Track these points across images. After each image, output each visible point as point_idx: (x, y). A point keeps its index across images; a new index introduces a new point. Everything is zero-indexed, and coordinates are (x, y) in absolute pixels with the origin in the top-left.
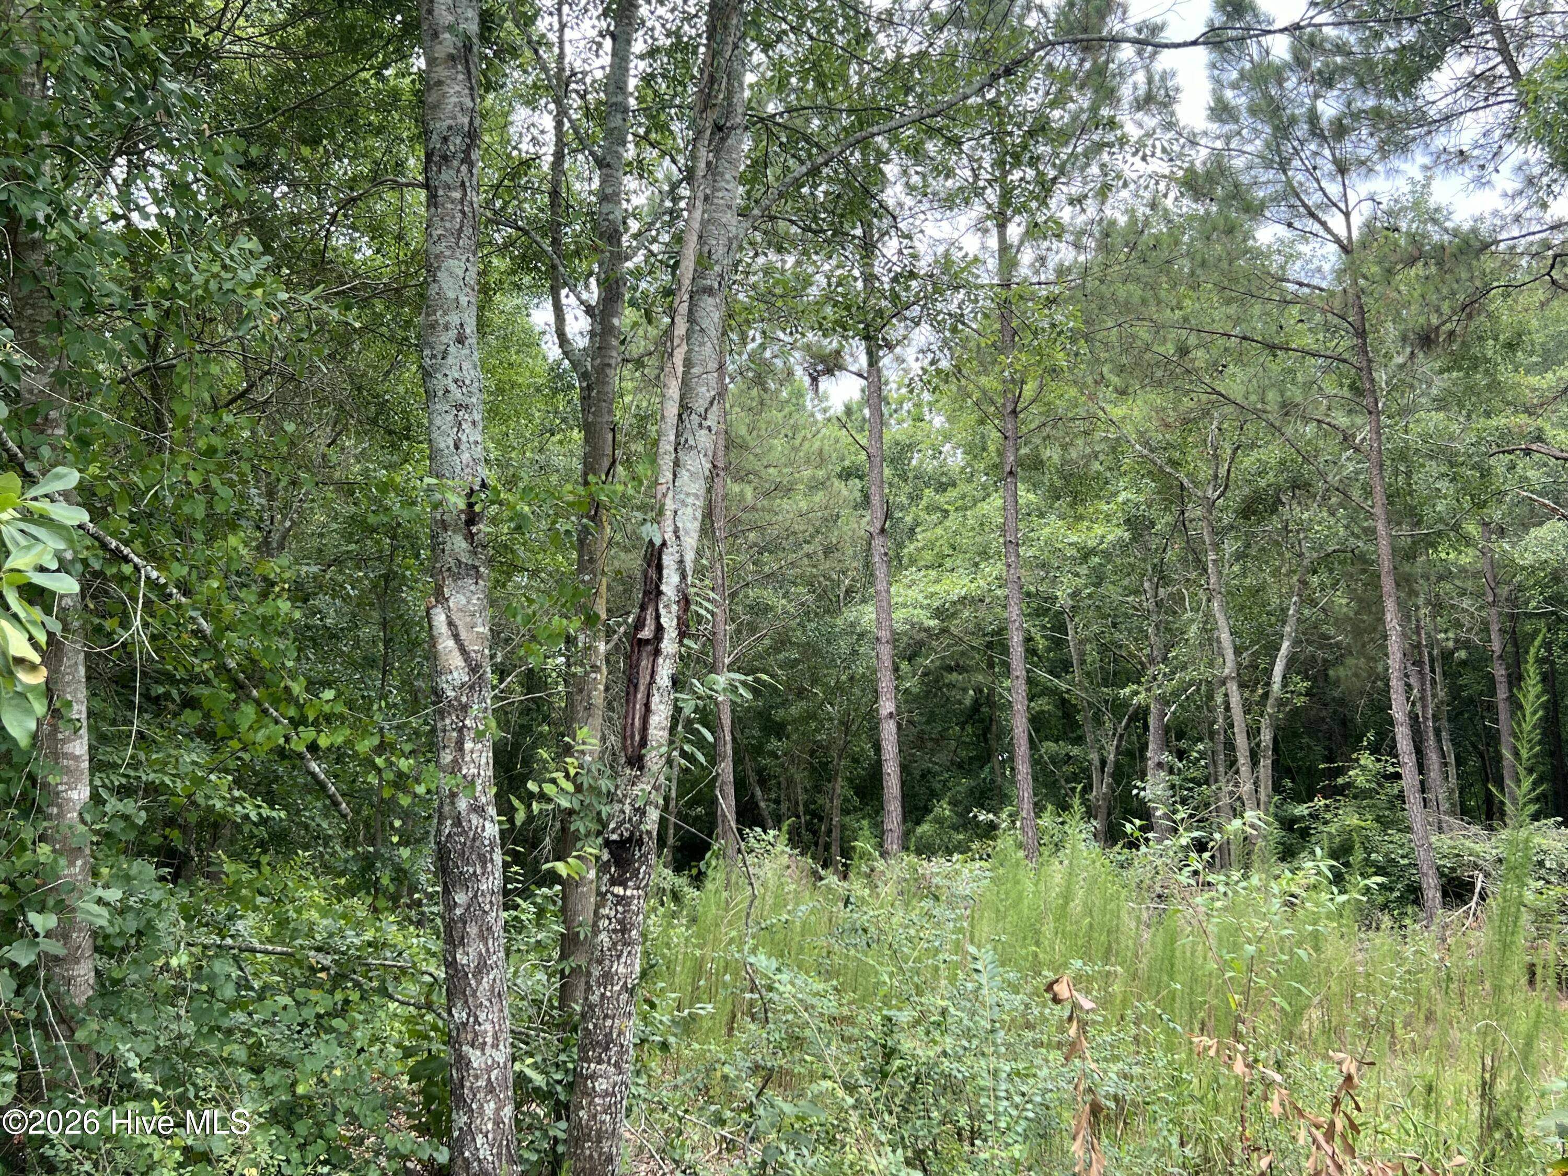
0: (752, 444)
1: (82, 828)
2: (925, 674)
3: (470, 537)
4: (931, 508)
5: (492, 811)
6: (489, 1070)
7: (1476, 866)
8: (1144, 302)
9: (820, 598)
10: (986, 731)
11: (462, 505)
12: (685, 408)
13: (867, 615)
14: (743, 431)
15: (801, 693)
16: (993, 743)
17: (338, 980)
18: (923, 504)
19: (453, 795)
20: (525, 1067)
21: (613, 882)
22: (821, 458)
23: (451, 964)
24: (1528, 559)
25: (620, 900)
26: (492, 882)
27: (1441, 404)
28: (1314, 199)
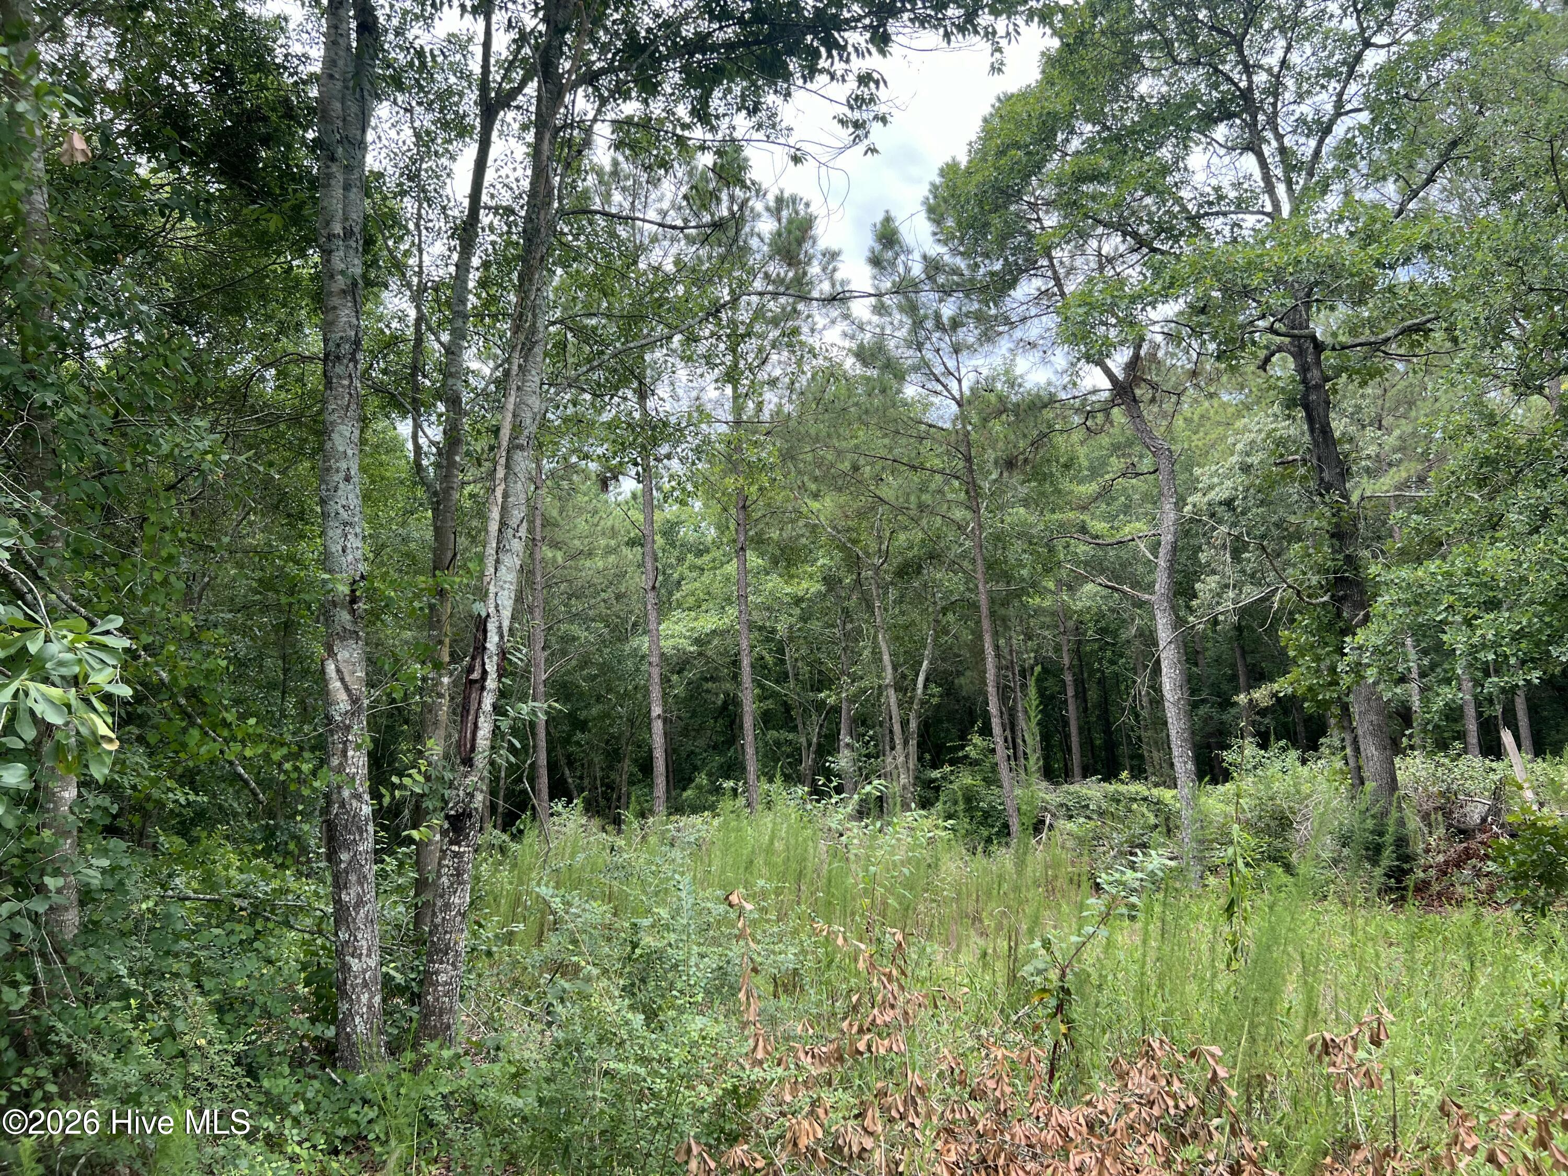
0: (562, 523)
1: (71, 818)
2: (689, 684)
3: (353, 612)
4: (692, 568)
5: (367, 797)
6: (364, 972)
7: (1046, 809)
8: (829, 436)
9: (612, 631)
10: (732, 722)
11: (347, 591)
12: (503, 524)
13: (643, 643)
14: (555, 513)
15: (599, 699)
16: (737, 731)
17: (255, 915)
18: (687, 564)
19: (339, 787)
20: (390, 970)
21: (451, 843)
22: (614, 533)
23: (338, 902)
24: (1079, 605)
25: (456, 855)
26: (366, 845)
27: (1025, 502)
28: (938, 370)
